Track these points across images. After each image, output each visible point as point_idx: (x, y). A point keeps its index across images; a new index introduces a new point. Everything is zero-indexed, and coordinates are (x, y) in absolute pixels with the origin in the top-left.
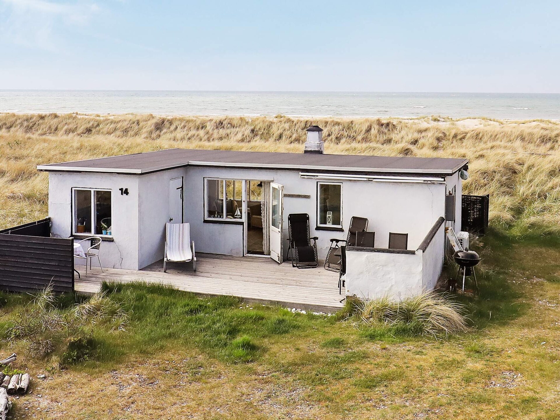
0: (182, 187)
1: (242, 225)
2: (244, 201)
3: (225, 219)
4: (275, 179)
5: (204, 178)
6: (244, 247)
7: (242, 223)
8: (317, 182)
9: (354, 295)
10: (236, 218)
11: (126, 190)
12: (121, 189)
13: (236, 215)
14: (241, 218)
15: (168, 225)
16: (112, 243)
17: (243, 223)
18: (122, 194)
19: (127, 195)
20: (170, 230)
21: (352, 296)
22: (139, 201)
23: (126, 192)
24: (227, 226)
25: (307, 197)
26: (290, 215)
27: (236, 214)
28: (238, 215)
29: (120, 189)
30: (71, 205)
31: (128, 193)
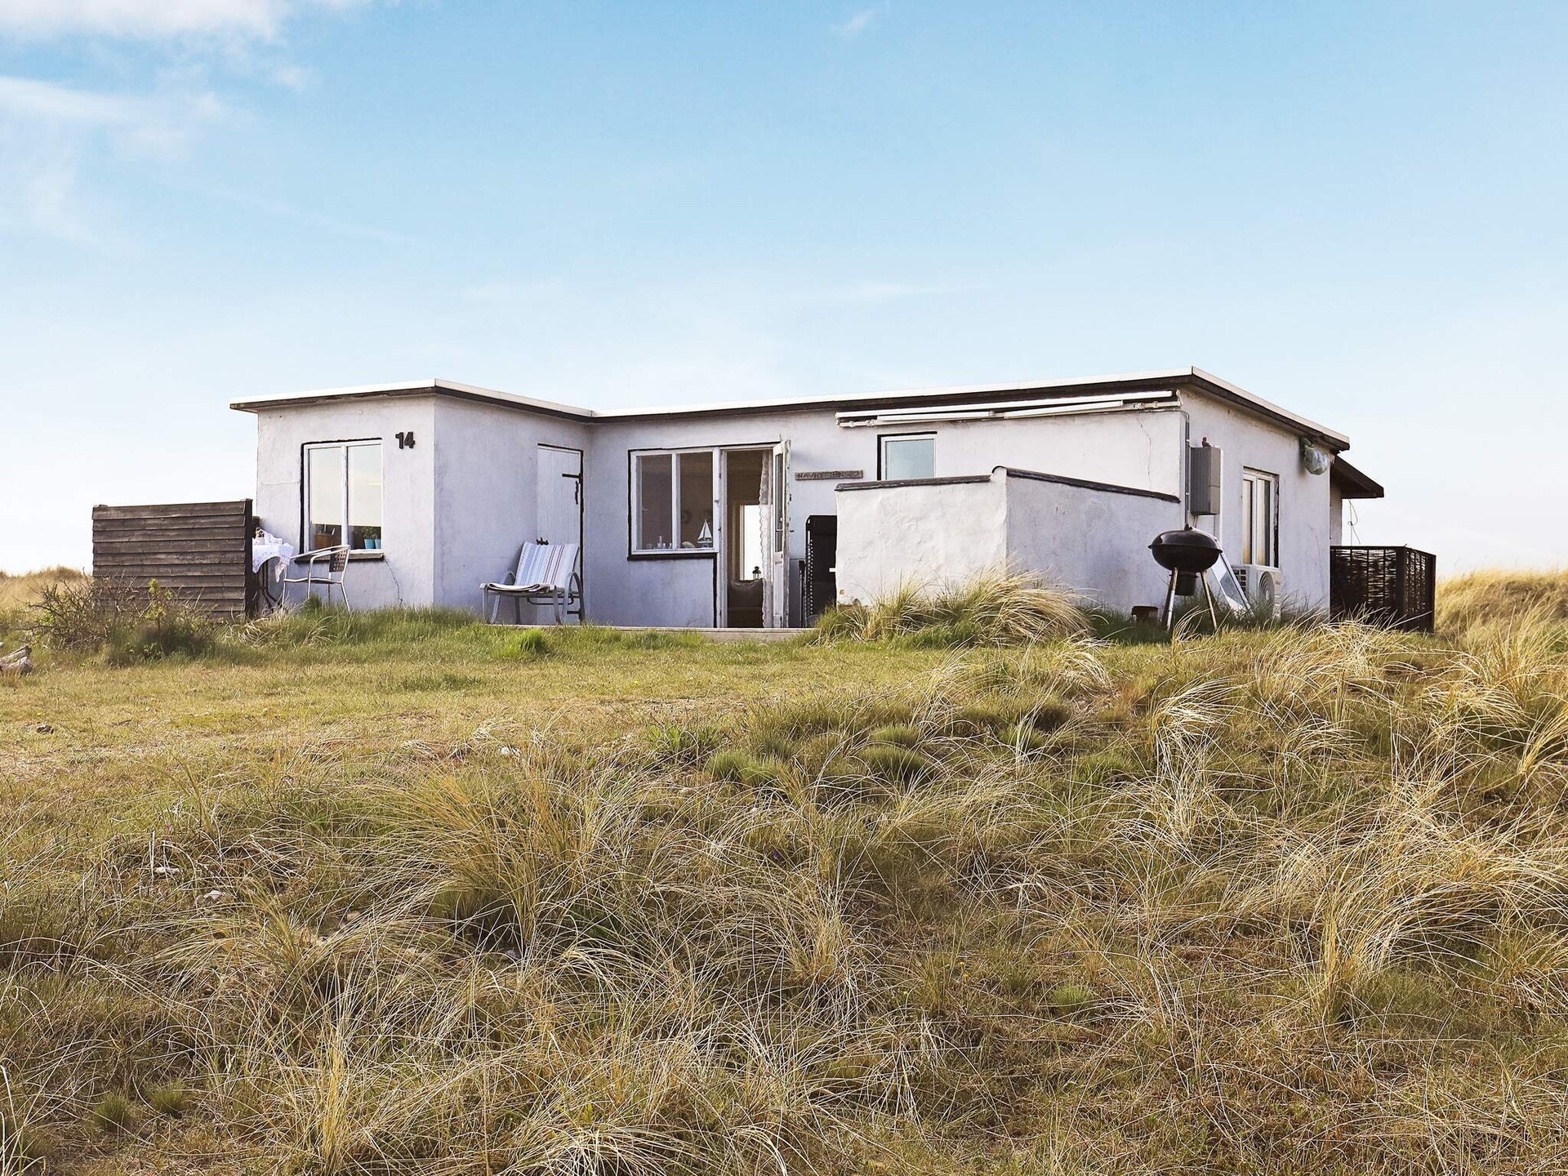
0: (580, 477)
1: (710, 558)
2: (717, 501)
3: (675, 548)
4: (784, 438)
5: (629, 451)
6: (718, 613)
7: (713, 556)
8: (879, 437)
9: (856, 600)
10: (700, 546)
11: (411, 434)
12: (400, 436)
13: (702, 539)
14: (711, 545)
15: (528, 547)
16: (381, 565)
17: (716, 554)
18: (401, 447)
19: (411, 447)
20: (530, 556)
21: (851, 603)
22: (437, 459)
23: (410, 441)
24: (678, 563)
25: (856, 475)
26: (811, 518)
27: (701, 536)
28: (707, 539)
29: (397, 436)
30: (299, 484)
31: (414, 443)
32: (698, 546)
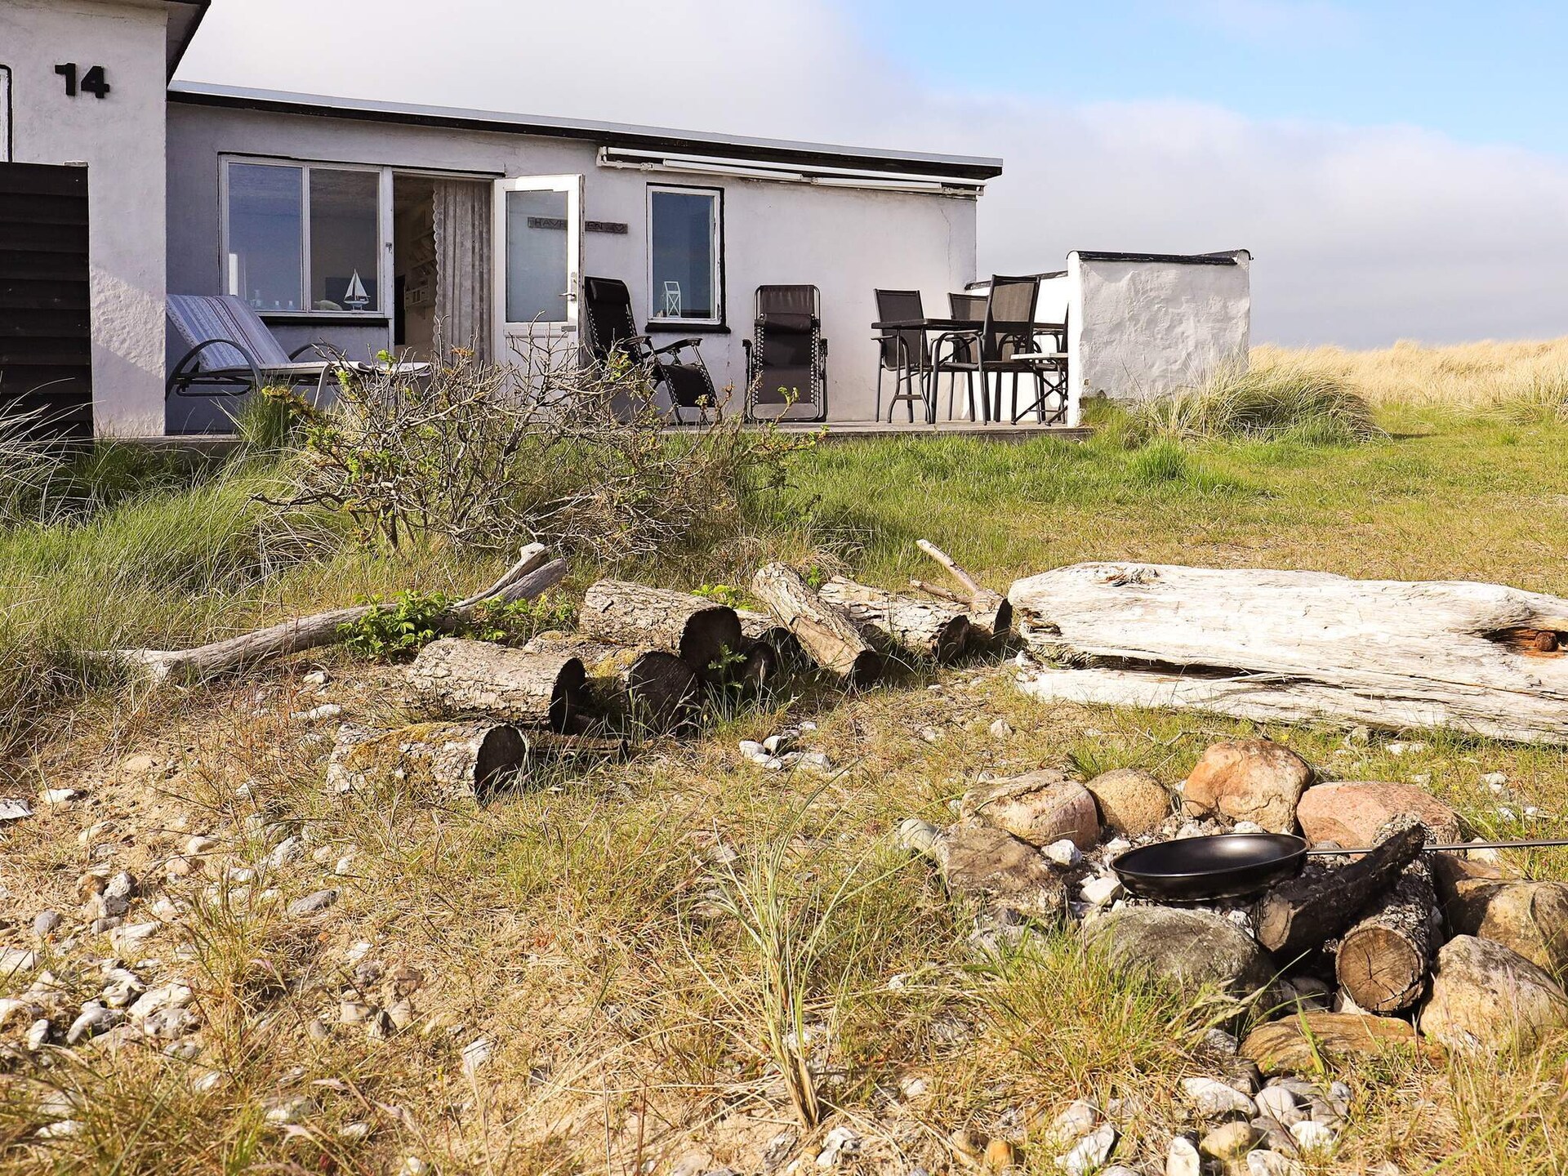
1: (382, 327)
2: (390, 246)
3: (307, 312)
4: (511, 169)
5: (220, 154)
7: (382, 323)
8: (647, 184)
9: (1100, 391)
10: (352, 306)
11: (98, 72)
12: (68, 71)
13: (351, 298)
14: (370, 306)
17: (387, 320)
18: (71, 91)
19: (101, 95)
21: (1094, 396)
23: (98, 83)
25: (619, 229)
27: (349, 293)
28: (360, 297)
29: (59, 70)
31: (107, 86)
32: (348, 308)
